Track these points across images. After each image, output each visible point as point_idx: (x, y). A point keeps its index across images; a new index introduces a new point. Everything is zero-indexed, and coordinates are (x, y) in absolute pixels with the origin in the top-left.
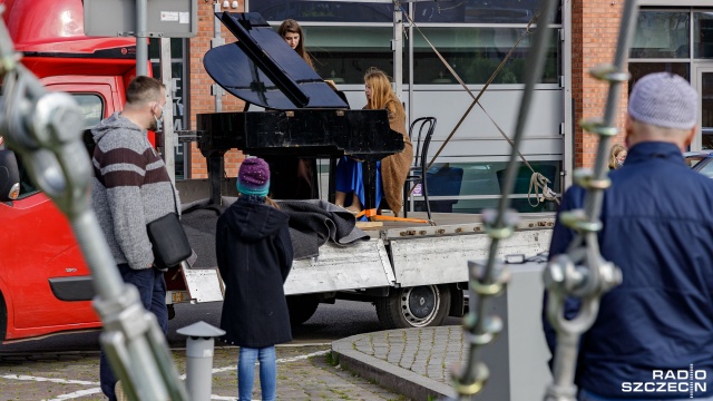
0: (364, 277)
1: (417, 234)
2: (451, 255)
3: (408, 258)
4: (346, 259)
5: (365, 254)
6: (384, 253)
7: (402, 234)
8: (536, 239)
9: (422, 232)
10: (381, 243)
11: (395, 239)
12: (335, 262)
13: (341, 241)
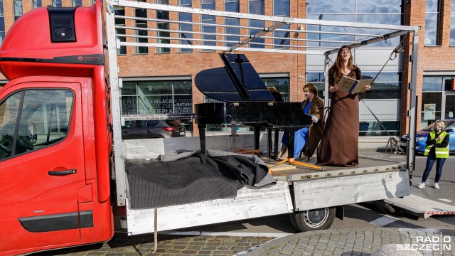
0: (271, 208)
1: (313, 177)
2: (335, 189)
3: (305, 192)
4: (260, 196)
5: (274, 192)
6: (287, 191)
7: (302, 177)
8: (390, 177)
9: (316, 176)
10: (286, 184)
11: (296, 181)
12: (250, 199)
13: (255, 185)
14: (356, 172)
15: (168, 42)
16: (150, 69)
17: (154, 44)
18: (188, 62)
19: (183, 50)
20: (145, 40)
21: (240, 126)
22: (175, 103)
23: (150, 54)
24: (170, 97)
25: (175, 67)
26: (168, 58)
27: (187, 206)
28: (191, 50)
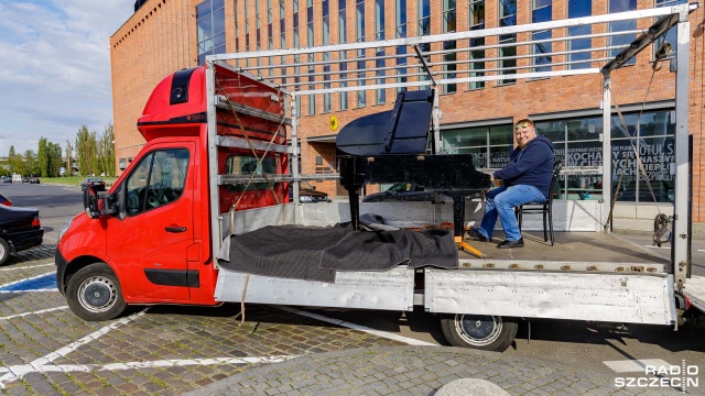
1: (461, 266)
2: (498, 289)
3: (443, 286)
5: (392, 279)
6: (410, 281)
9: (465, 264)
12: (355, 282)
14: (545, 267)
15: (482, 74)
16: (459, 112)
17: (465, 79)
18: (508, 99)
19: (505, 81)
20: (454, 76)
21: (591, 193)
22: (491, 158)
23: (458, 93)
24: (484, 150)
25: (490, 107)
26: (482, 96)
27: (278, 279)
28: (514, 80)
